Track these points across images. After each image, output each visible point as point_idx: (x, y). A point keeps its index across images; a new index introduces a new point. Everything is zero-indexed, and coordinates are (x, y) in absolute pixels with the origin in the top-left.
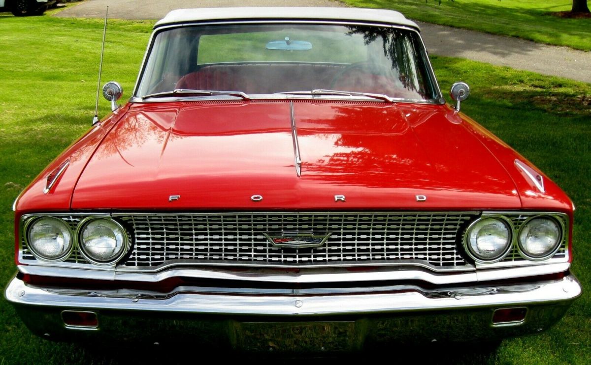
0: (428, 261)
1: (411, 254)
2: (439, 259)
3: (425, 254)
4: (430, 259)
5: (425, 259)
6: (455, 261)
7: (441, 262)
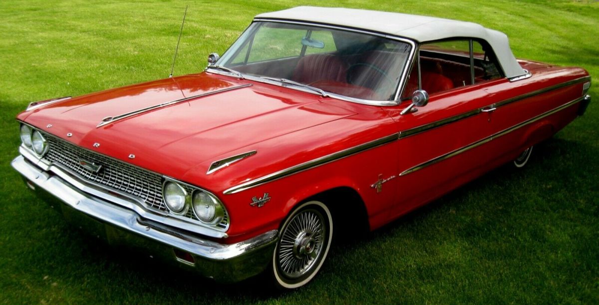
0: (145, 201)
1: (139, 193)
2: (152, 202)
3: (146, 196)
4: (148, 200)
5: (145, 199)
6: (160, 206)
7: (153, 204)
